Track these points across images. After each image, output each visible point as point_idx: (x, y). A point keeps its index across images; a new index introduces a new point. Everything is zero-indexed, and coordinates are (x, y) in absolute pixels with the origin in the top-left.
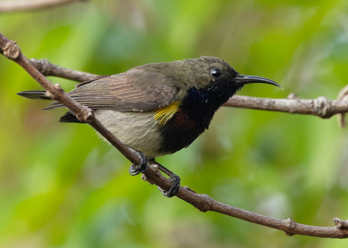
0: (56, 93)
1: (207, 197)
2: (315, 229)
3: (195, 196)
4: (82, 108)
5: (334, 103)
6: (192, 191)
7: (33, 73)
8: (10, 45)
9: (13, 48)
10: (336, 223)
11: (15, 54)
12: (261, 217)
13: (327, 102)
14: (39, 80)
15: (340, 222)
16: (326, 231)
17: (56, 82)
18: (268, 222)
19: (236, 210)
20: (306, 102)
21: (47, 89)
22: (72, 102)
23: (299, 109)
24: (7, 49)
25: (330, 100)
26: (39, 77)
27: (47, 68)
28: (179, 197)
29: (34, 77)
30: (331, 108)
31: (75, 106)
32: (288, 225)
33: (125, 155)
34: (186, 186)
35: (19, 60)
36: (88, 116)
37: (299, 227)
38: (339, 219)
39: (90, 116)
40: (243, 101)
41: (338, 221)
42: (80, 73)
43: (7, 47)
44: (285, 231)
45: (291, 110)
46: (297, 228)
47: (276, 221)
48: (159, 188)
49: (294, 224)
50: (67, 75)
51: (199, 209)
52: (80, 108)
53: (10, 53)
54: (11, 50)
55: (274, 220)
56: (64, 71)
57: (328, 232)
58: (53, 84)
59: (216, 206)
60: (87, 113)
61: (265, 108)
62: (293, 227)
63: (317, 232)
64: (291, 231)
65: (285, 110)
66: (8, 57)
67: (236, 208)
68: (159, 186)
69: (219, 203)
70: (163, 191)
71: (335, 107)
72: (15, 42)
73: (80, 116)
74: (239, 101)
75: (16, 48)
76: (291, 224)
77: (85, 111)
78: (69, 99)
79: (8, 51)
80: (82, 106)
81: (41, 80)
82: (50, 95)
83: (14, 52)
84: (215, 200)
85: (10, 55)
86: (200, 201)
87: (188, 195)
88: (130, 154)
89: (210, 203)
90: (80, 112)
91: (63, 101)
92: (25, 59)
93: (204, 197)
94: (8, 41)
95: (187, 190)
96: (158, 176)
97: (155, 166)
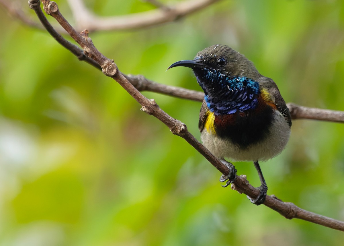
0: (151, 108)
1: (293, 205)
3: (281, 205)
4: (176, 122)
6: (278, 199)
7: (130, 89)
8: (108, 63)
9: (110, 66)
11: (113, 71)
14: (135, 96)
17: (151, 98)
19: (319, 218)
21: (143, 104)
22: (166, 116)
24: (105, 67)
26: (135, 93)
27: (143, 83)
28: (266, 205)
29: (131, 93)
31: (169, 120)
33: (215, 166)
34: (273, 195)
35: (116, 77)
36: (181, 129)
39: (183, 129)
40: (327, 115)
42: (173, 88)
43: (105, 65)
48: (248, 197)
50: (161, 90)
51: (285, 216)
52: (173, 122)
53: (108, 71)
54: (109, 68)
56: (159, 86)
58: (149, 100)
59: (301, 214)
60: (181, 127)
66: (106, 74)
67: (320, 216)
68: (248, 195)
69: (304, 210)
70: (252, 199)
72: (112, 60)
73: (174, 130)
74: (323, 115)
75: (114, 66)
77: (178, 125)
78: (164, 114)
79: (106, 69)
80: (175, 120)
81: (137, 96)
82: (145, 110)
83: (111, 69)
84: (300, 208)
85: (108, 72)
86: (285, 209)
87: (274, 204)
88: (221, 165)
89: (295, 211)
90: (173, 126)
91: (158, 115)
92: (122, 76)
93: (290, 205)
94: (106, 60)
95: (274, 199)
96: (247, 186)
97: (244, 176)
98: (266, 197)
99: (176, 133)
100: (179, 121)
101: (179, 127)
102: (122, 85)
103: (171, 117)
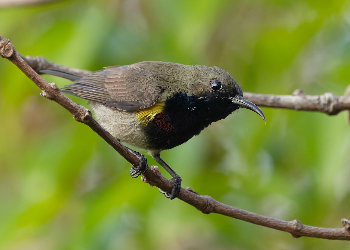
0: (52, 92)
1: (210, 199)
2: (322, 231)
3: (198, 198)
4: (79, 107)
5: (342, 99)
6: (194, 192)
7: (28, 72)
8: (4, 43)
9: (6, 46)
10: (344, 224)
11: (9, 52)
12: (266, 219)
13: (334, 99)
14: (34, 79)
15: (349, 224)
16: (334, 233)
17: (52, 81)
18: (273, 223)
19: (239, 212)
20: (312, 98)
21: (42, 88)
22: (68, 101)
23: (305, 106)
24: (1, 47)
25: (336, 97)
26: (34, 76)
27: (43, 65)
28: (181, 199)
29: (29, 76)
30: (338, 105)
31: (72, 106)
32: (295, 227)
33: (123, 156)
34: (188, 188)
35: (13, 58)
36: (86, 116)
37: (305, 228)
38: (347, 220)
39: (87, 116)
41: (346, 222)
42: (77, 71)
43: (0, 45)
44: (291, 233)
45: (297, 107)
46: (303, 229)
47: (282, 222)
49: (300, 226)
51: (202, 211)
52: (77, 107)
54: (5, 48)
55: (279, 222)
56: (61, 68)
57: (336, 234)
58: (49, 84)
59: (219, 208)
60: (85, 113)
61: (269, 105)
62: (299, 228)
63: (325, 234)
64: (297, 233)
65: (290, 107)
66: (2, 55)
67: (240, 210)
68: (160, 188)
69: (223, 204)
71: (342, 103)
72: (9, 40)
73: (77, 116)
75: (10, 46)
76: (297, 225)
77: (82, 111)
78: (66, 99)
79: (2, 50)
80: (78, 106)
81: (36, 79)
82: (46, 94)
83: (7, 50)
84: (218, 202)
85: (3, 53)
86: (202, 203)
87: (190, 197)
88: (130, 155)
89: (213, 205)
90: (77, 112)
91: (60, 101)
92: (20, 58)
93: (207, 199)
94: (2, 40)
95: (189, 191)
96: (159, 178)
97: (155, 167)
98: (181, 190)
99: (79, 120)
100: (83, 107)
101: (83, 113)
102: (19, 68)
103: (74, 102)
